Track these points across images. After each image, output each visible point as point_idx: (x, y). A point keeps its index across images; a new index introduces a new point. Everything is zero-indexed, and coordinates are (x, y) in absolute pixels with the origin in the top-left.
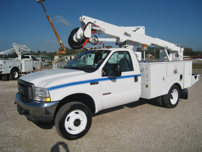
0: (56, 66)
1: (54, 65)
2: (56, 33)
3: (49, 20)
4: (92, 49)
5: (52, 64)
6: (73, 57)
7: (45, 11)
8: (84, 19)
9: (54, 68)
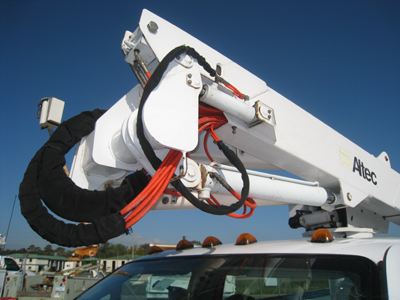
0: (63, 289)
1: (57, 287)
4: (184, 245)
5: (54, 283)
6: (119, 264)
8: (153, 28)
9: (57, 296)
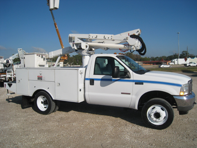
2: (60, 39)
3: (56, 27)
7: (54, 19)
